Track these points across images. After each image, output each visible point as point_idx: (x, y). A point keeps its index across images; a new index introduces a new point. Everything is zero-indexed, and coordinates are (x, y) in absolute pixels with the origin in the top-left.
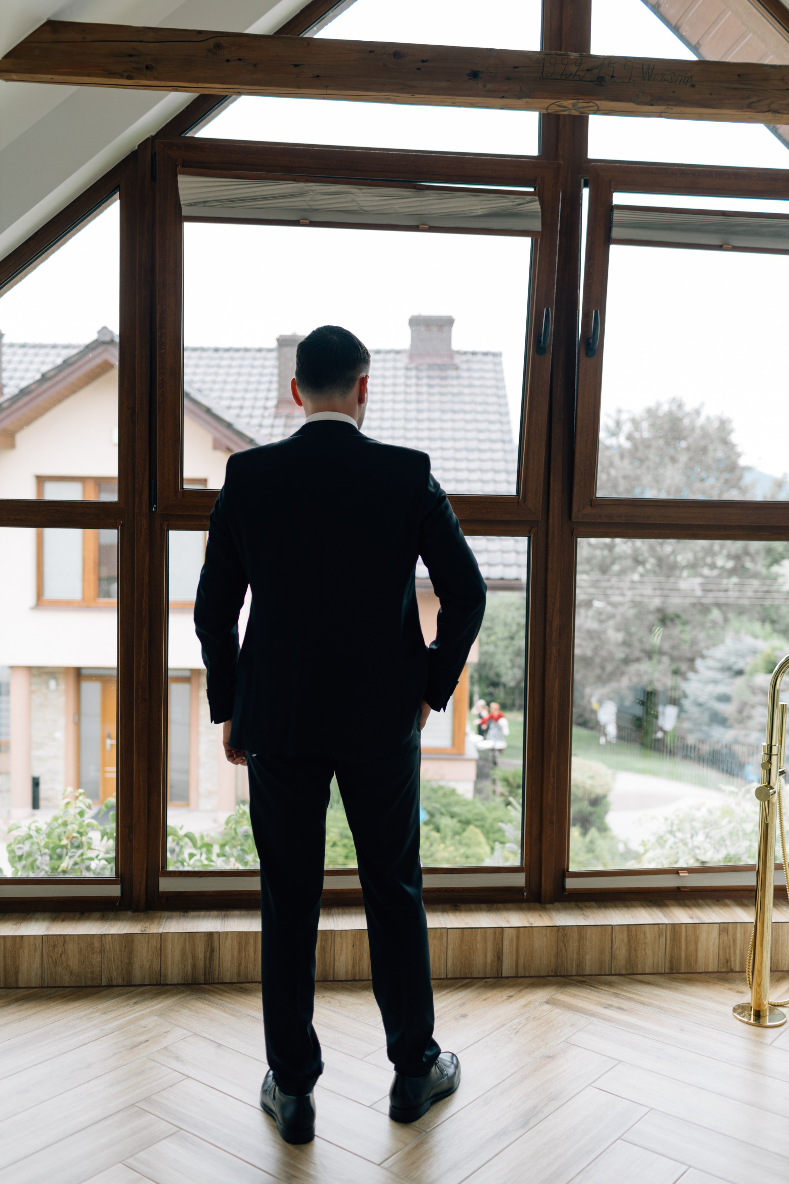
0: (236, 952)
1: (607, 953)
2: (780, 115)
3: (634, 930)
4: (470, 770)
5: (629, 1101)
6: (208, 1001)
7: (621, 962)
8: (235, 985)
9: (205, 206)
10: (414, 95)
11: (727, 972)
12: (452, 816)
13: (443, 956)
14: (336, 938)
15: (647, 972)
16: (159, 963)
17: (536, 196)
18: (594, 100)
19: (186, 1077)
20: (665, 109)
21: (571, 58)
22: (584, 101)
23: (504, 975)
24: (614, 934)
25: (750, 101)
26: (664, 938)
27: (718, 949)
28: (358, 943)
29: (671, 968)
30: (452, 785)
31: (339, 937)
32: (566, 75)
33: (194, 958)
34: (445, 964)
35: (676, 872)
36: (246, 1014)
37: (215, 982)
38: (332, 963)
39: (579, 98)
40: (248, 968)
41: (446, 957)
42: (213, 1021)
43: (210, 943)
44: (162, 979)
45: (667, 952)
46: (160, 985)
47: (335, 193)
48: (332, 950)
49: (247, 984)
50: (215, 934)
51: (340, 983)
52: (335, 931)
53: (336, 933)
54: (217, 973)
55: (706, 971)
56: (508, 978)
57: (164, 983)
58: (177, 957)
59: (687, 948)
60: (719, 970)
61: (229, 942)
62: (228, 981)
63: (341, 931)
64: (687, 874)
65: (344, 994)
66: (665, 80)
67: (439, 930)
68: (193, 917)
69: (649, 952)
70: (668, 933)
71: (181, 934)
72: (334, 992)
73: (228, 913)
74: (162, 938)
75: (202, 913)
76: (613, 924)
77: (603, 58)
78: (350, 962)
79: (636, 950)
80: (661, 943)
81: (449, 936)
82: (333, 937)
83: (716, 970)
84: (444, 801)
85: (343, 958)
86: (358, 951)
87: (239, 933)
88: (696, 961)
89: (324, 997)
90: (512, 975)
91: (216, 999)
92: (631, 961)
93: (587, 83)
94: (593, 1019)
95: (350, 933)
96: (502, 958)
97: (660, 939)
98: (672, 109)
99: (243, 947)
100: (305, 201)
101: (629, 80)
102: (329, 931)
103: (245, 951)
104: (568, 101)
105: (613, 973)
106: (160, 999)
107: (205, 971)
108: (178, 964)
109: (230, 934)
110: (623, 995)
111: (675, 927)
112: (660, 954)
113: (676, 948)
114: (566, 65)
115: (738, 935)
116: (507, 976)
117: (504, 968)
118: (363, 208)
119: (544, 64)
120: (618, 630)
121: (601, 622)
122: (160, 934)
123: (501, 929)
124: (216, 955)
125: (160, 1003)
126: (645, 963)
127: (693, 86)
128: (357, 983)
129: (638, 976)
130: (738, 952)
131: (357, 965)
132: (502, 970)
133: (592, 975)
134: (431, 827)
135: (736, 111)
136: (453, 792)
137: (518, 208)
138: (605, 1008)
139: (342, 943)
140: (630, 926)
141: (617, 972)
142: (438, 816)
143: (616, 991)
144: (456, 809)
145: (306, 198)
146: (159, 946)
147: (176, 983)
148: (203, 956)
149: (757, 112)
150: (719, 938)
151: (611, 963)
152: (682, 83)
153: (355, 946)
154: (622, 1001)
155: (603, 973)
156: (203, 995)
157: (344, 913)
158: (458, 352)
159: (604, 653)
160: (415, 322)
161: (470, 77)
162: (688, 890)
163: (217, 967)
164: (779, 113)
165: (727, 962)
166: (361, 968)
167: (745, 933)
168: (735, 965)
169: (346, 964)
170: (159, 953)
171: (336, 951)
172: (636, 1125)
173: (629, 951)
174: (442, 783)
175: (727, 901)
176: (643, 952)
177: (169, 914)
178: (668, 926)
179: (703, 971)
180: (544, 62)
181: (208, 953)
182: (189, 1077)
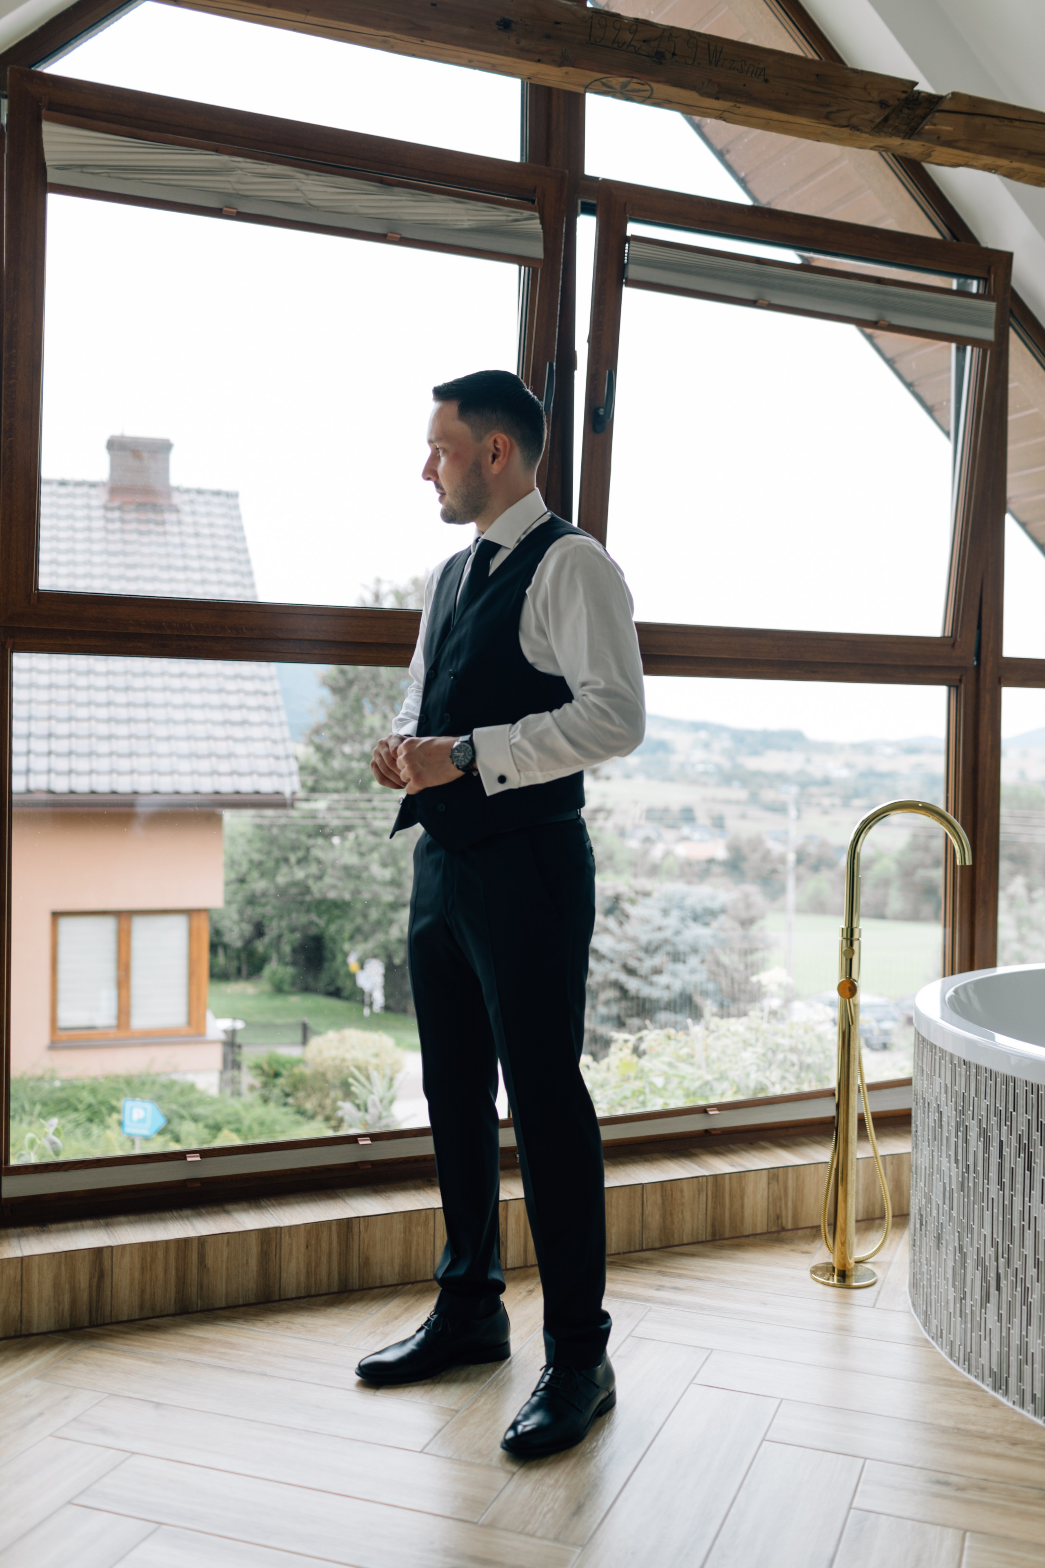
0: (137, 1274)
1: (637, 1221)
2: (858, 133)
3: (669, 1188)
4: (214, 1056)
5: (750, 1395)
6: (107, 1348)
7: (653, 1234)
8: (137, 1322)
9: (82, 172)
10: (424, 40)
11: (778, 1232)
12: (195, 1119)
13: (429, 1249)
14: (283, 1238)
15: (685, 1241)
16: (19, 1304)
17: (536, 211)
18: (651, 81)
19: (129, 1454)
20: (732, 106)
21: (624, 22)
22: (639, 81)
23: (509, 1266)
24: (645, 1196)
25: (830, 109)
26: (705, 1195)
27: (767, 1203)
28: (313, 1242)
29: (714, 1234)
30: (190, 1078)
31: (287, 1236)
32: (618, 43)
33: (73, 1290)
34: (432, 1258)
35: (704, 1110)
36: (174, 1359)
37: (106, 1322)
38: (278, 1274)
39: (634, 75)
40: (156, 1296)
41: (433, 1250)
42: (130, 1374)
43: (97, 1266)
44: (23, 1327)
45: (709, 1212)
46: (21, 1336)
47: (274, 175)
48: (278, 1256)
49: (155, 1320)
50: (105, 1250)
51: (290, 1303)
52: (281, 1228)
53: (283, 1231)
54: (108, 1308)
55: (754, 1233)
56: (514, 1269)
57: (27, 1333)
58: (47, 1290)
59: (731, 1205)
60: (769, 1230)
61: (126, 1261)
62: (125, 1318)
63: (290, 1227)
64: (717, 1112)
65: (303, 1316)
66: (734, 69)
67: (423, 1213)
68: (59, 1231)
69: (688, 1215)
70: (709, 1188)
71: (54, 1256)
72: (289, 1315)
73: (109, 1220)
74: (24, 1265)
75: (70, 1225)
76: (643, 1182)
77: (663, 29)
78: (303, 1270)
79: (671, 1214)
80: (701, 1202)
81: (437, 1220)
82: (278, 1236)
83: (765, 1231)
84: (182, 1100)
85: (293, 1266)
86: (313, 1253)
87: (142, 1244)
88: (742, 1222)
89: (278, 1323)
90: (520, 1265)
91: (119, 1344)
92: (666, 1230)
93: (644, 57)
94: (649, 1305)
95: (303, 1228)
96: (507, 1242)
97: (700, 1197)
98: (739, 107)
99: (148, 1265)
100: (229, 182)
101: (693, 62)
102: (272, 1228)
103: (151, 1270)
104: (619, 79)
105: (644, 1247)
106: (31, 1354)
107: (90, 1307)
108: (49, 1301)
109: (128, 1248)
110: (670, 1272)
111: (717, 1179)
112: (700, 1216)
113: (718, 1205)
114: (619, 30)
115: (790, 1183)
116: (513, 1267)
117: (508, 1256)
118: (312, 202)
119: (591, 25)
120: (384, 865)
121: (362, 854)
122: (20, 1259)
123: (504, 1202)
124: (107, 1281)
125: (33, 1360)
126: (683, 1230)
127: (766, 81)
128: (314, 1299)
129: (676, 1248)
130: (790, 1204)
131: (313, 1273)
132: (506, 1260)
133: (619, 1254)
134: (168, 1136)
135: (810, 120)
136: (192, 1087)
137: (515, 225)
138: (657, 1290)
139: (291, 1244)
140: (664, 1183)
141: (650, 1247)
142: (176, 1121)
143: (658, 1269)
144: (200, 1110)
145: (232, 179)
146: (19, 1278)
147: (45, 1330)
148: (87, 1285)
149: (835, 126)
150: (768, 1188)
151: (642, 1235)
152: (753, 75)
153: (309, 1247)
154: (673, 1280)
155: (632, 1249)
156: (95, 1343)
157: (281, 1204)
158: (178, 489)
159: (366, 896)
160: (115, 445)
161: (501, 27)
162: (719, 1132)
163: (109, 1299)
164: (858, 130)
165: (778, 1219)
166: (318, 1277)
167: (797, 1178)
168: (787, 1221)
169: (297, 1273)
170: (19, 1288)
171: (282, 1257)
172: (775, 1421)
173: (664, 1217)
174: (175, 1077)
175: (762, 1143)
176: (680, 1216)
177: (18, 1230)
178: (710, 1179)
179: (751, 1233)
180: (592, 22)
181: (95, 1280)
182: (134, 1453)
